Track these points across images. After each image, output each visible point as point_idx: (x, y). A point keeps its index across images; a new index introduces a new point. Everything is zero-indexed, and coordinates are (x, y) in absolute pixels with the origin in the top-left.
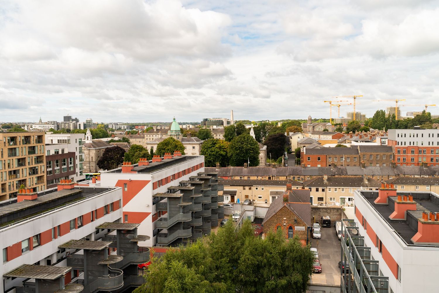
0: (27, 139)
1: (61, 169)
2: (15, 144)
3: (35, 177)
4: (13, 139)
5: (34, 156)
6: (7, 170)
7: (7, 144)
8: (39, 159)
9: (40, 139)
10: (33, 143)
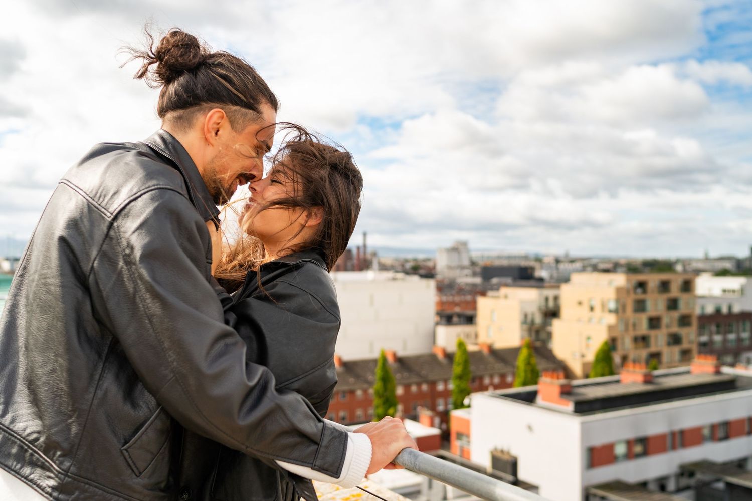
0: (665, 286)
1: (725, 341)
2: (645, 291)
3: (676, 350)
4: (642, 285)
5: (675, 314)
6: (632, 333)
7: (632, 292)
8: (685, 321)
9: (687, 286)
10: (675, 291)
